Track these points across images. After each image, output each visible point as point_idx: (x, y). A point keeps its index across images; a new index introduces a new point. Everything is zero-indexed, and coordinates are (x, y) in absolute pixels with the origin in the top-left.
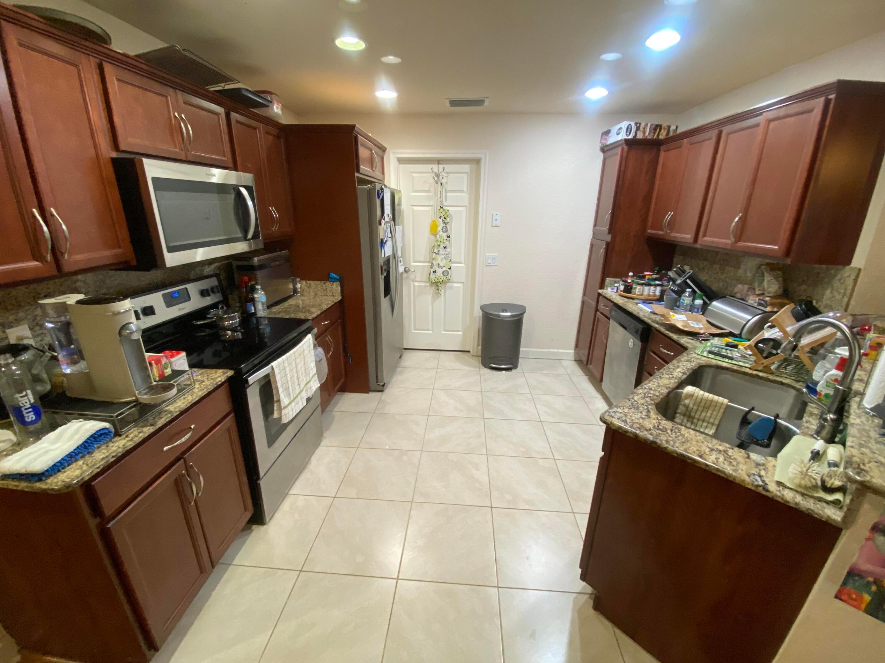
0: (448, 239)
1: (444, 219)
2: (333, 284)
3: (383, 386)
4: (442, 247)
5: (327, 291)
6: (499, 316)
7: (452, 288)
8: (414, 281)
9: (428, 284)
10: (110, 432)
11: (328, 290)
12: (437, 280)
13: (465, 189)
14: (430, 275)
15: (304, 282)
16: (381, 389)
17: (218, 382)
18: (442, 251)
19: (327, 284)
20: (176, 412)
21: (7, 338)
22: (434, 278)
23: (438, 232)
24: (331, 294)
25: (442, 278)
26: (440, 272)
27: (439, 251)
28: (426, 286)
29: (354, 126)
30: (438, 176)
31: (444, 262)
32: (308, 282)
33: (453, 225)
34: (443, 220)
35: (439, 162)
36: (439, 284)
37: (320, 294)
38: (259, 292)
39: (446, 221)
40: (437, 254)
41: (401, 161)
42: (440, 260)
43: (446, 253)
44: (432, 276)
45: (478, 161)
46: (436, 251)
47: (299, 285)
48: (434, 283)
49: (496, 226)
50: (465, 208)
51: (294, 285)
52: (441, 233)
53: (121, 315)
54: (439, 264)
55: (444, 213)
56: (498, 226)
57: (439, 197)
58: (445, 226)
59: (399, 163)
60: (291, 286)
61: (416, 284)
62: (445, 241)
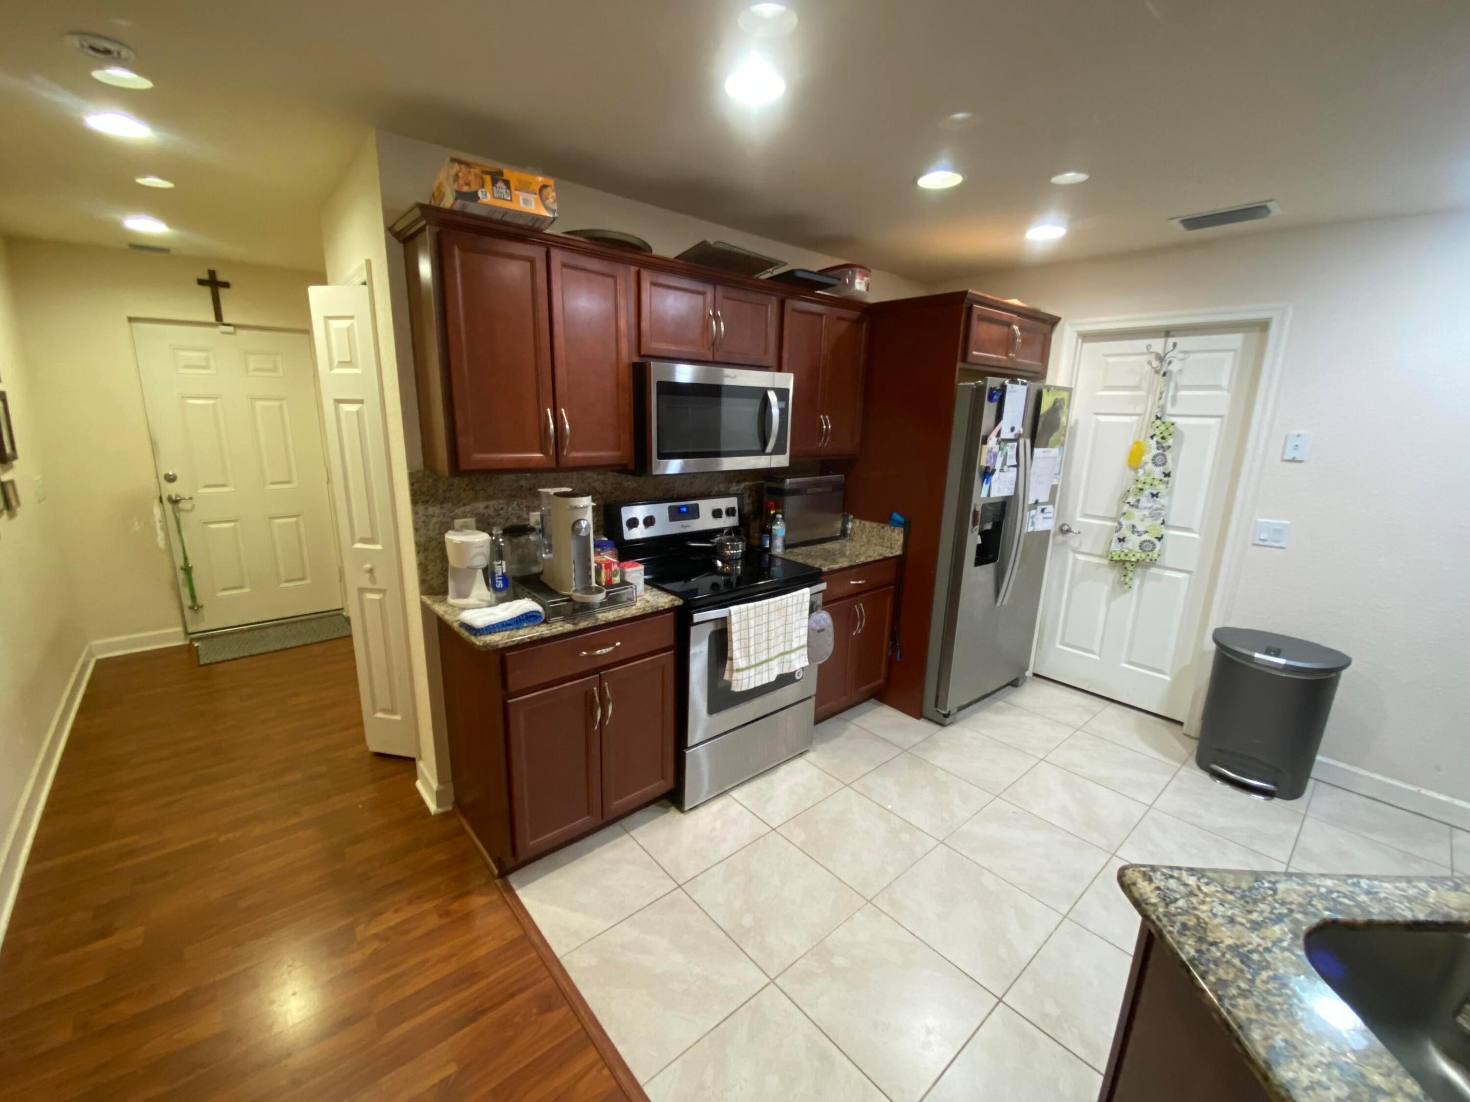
0: (1166, 479)
1: (1160, 440)
2: (894, 529)
3: (946, 716)
4: (1147, 492)
5: (884, 539)
6: (1251, 659)
7: (1159, 578)
8: (1076, 551)
9: (1106, 562)
10: (540, 617)
11: (886, 538)
12: (1123, 557)
13: (1224, 382)
14: (1110, 544)
15: (857, 522)
16: (942, 720)
17: (659, 607)
18: (1145, 501)
19: (886, 529)
20: (602, 621)
21: (529, 519)
22: (1119, 552)
23: (1142, 464)
24: (889, 544)
25: (1138, 556)
26: (1134, 542)
27: (1138, 501)
28: (1099, 566)
29: (965, 293)
30: (1161, 359)
31: (1148, 522)
32: (863, 522)
33: (1183, 456)
34: (1158, 442)
35: (1167, 332)
36: (1128, 565)
37: (875, 542)
38: (779, 523)
39: (1165, 445)
40: (1133, 506)
41: (1086, 337)
42: (1138, 518)
43: (1156, 506)
44: (1115, 547)
45: (1263, 326)
46: (1132, 500)
47: (850, 525)
48: (1117, 562)
49: (1294, 460)
50: (1219, 420)
51: (844, 524)
52: (1150, 466)
53: (580, 510)
54: (1134, 526)
55: (1163, 428)
56: (1301, 462)
57: (1157, 396)
58: (1162, 454)
59: (1083, 342)
60: (839, 525)
61: (1081, 557)
62: (1156, 482)
